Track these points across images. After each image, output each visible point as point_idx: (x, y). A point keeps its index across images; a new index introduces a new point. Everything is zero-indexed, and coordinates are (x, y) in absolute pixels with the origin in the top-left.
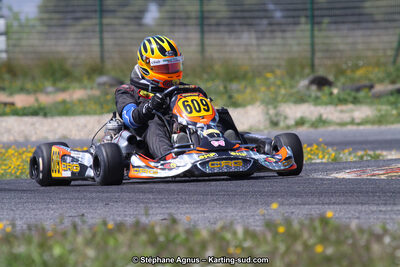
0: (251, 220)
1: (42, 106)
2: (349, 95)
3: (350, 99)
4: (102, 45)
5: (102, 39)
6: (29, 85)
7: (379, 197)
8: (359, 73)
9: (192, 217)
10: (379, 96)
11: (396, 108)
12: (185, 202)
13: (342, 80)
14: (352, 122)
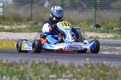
1: (13, 29)
2: (106, 30)
3: (106, 31)
4: (31, 12)
5: (32, 10)
6: (9, 23)
8: (109, 24)
10: (115, 31)
11: (120, 35)
13: (104, 26)
14: (107, 38)
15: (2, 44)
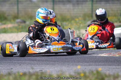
0: (71, 71)
7: (116, 63)
9: (50, 69)
12: (48, 64)
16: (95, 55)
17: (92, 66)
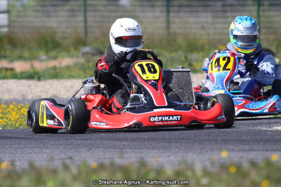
0: (207, 163)
1: (37, 71)
4: (86, 21)
5: (85, 17)
6: (26, 54)
9: (159, 159)
12: (154, 148)
15: (6, 114)
16: (265, 129)
17: (256, 153)
